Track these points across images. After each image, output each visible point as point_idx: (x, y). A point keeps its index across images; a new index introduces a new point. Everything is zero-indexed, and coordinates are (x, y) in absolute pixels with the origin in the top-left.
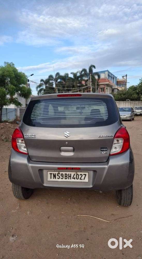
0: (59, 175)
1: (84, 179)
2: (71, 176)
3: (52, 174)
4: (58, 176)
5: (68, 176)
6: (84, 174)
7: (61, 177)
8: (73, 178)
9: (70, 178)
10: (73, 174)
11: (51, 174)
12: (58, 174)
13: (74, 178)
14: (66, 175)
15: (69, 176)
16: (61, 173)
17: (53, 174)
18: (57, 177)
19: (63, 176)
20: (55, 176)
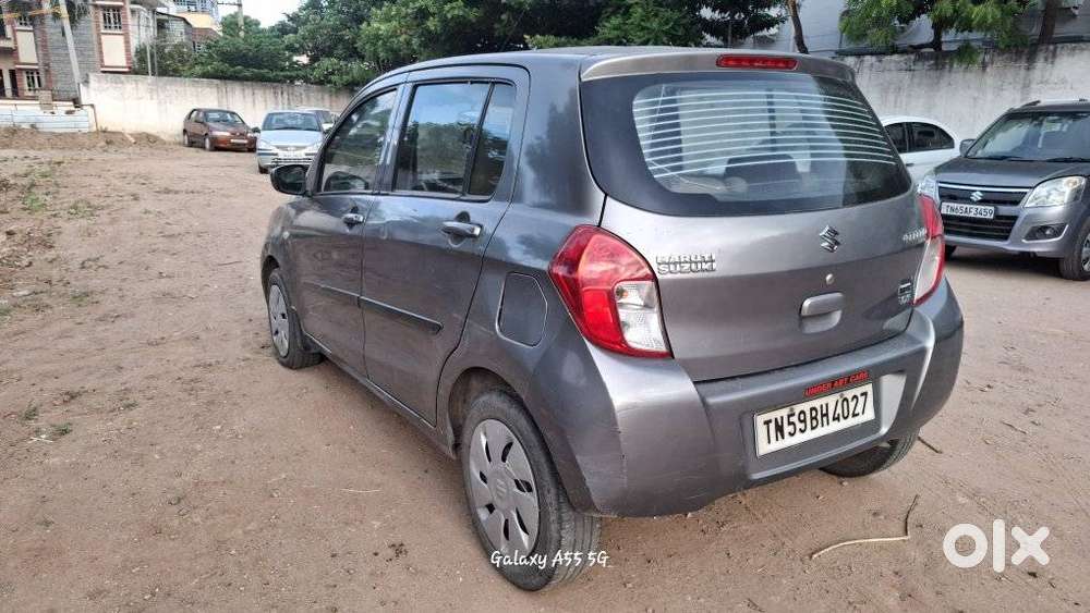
0: (792, 419)
1: (863, 413)
2: (827, 415)
3: (770, 421)
4: (790, 423)
5: (819, 417)
6: (862, 394)
7: (800, 426)
8: (834, 419)
9: (825, 419)
10: (831, 400)
11: (767, 423)
12: (789, 416)
13: (836, 419)
14: (814, 413)
15: (823, 416)
16: (798, 408)
17: (773, 422)
18: (787, 429)
19: (804, 421)
20: (779, 429)
